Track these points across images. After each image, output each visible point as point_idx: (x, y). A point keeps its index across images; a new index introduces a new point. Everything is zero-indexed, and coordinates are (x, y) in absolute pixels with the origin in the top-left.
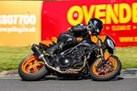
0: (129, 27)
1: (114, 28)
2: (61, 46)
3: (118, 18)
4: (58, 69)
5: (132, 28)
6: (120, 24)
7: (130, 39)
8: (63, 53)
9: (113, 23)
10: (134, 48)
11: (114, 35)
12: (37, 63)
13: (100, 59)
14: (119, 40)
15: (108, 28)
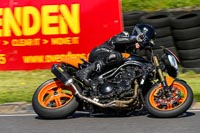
0: (37, 41)
1: (15, 43)
2: (99, 66)
3: (21, 28)
4: (95, 101)
5: (41, 42)
6: (24, 37)
7: (39, 59)
8: (101, 77)
9: (13, 36)
10: (44, 71)
11: (16, 52)
12: (61, 93)
13: (160, 85)
14: (22, 60)
15: (6, 43)
